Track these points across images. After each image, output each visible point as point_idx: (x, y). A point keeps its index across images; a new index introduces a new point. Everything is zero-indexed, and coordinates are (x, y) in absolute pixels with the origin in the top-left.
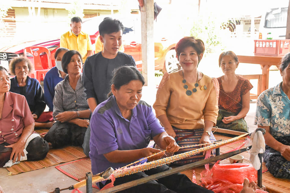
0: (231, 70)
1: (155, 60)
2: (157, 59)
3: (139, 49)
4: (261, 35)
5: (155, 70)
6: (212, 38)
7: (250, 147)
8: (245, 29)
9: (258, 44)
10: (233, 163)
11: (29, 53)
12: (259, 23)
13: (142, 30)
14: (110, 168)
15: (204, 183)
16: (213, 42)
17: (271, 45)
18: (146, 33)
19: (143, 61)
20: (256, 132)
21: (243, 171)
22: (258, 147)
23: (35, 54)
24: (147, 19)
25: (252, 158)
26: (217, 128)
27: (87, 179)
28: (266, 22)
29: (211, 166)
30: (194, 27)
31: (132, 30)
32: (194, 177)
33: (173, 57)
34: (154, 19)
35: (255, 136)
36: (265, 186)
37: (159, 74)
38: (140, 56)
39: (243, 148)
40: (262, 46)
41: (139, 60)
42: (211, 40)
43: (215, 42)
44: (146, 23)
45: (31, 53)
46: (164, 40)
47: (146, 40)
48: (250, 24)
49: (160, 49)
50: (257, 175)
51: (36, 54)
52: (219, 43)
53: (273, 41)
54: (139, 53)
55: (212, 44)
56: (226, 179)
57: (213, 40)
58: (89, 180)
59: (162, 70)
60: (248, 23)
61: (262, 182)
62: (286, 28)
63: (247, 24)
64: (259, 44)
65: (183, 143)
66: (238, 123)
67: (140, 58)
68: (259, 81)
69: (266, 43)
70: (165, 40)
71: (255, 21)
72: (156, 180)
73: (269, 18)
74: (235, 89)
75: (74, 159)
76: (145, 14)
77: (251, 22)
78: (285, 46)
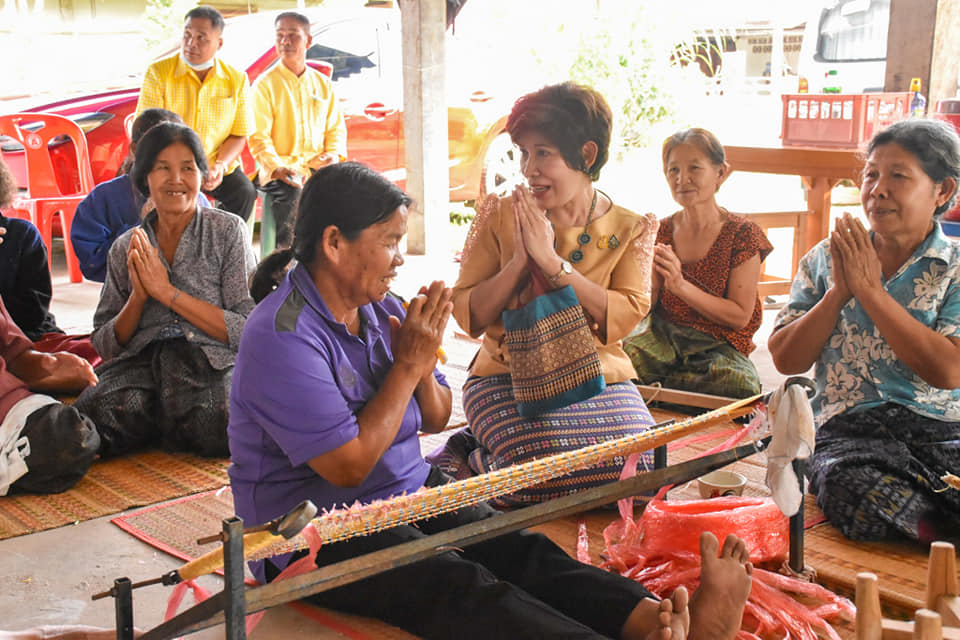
0: (698, 193)
1: (451, 165)
2: (456, 162)
3: (396, 128)
4: (804, 84)
5: (451, 201)
6: (644, 95)
7: (766, 441)
8: (751, 68)
9: (795, 107)
10: (711, 497)
11: (8, 138)
12: (798, 48)
13: (405, 63)
14: (305, 505)
15: (618, 563)
16: (647, 111)
17: (836, 113)
18: (421, 73)
19: (409, 171)
20: (785, 389)
21: (741, 521)
22: (793, 437)
23: (30, 142)
24: (423, 25)
25: (773, 477)
26: (660, 388)
27: (226, 539)
28: (822, 41)
29: (638, 510)
30: (580, 60)
31: (370, 65)
32: (583, 544)
33: (512, 159)
34: (447, 27)
35: (781, 404)
36: (812, 569)
37: (466, 215)
38: (398, 154)
39: (742, 444)
40: (808, 115)
41: (397, 168)
42: (639, 102)
43: (652, 108)
44: (419, 38)
45: (17, 138)
46: (480, 97)
47: (420, 98)
48: (769, 49)
49: (466, 131)
50: (788, 533)
51: (34, 141)
52: (665, 113)
53: (843, 99)
54: (393, 143)
55: (641, 119)
56: (686, 548)
57: (647, 104)
58: (233, 542)
59: (474, 201)
60: (762, 46)
61: (805, 556)
62: (884, 63)
63: (760, 51)
64: (798, 108)
65: (548, 433)
66: (729, 371)
67: (397, 160)
68: (797, 234)
69: (820, 105)
70: (485, 100)
71: (785, 41)
72: (457, 551)
73: (830, 29)
74: (712, 250)
75: (176, 494)
76: (414, 7)
77: (773, 44)
78: (883, 115)
